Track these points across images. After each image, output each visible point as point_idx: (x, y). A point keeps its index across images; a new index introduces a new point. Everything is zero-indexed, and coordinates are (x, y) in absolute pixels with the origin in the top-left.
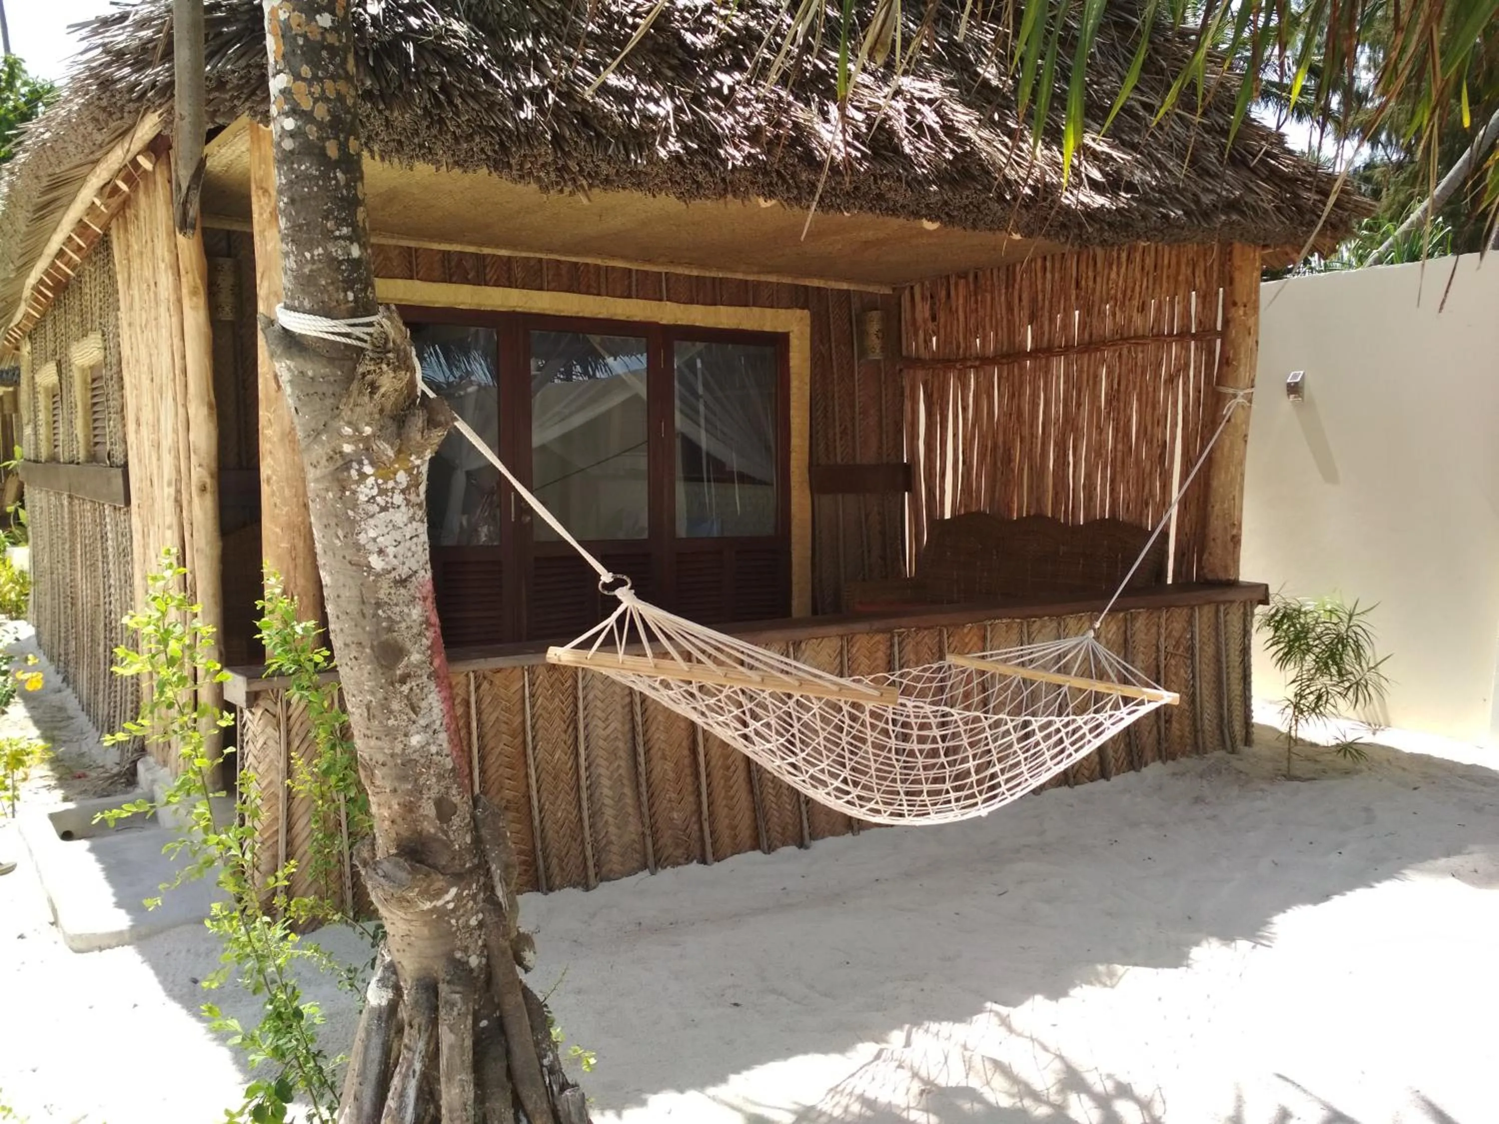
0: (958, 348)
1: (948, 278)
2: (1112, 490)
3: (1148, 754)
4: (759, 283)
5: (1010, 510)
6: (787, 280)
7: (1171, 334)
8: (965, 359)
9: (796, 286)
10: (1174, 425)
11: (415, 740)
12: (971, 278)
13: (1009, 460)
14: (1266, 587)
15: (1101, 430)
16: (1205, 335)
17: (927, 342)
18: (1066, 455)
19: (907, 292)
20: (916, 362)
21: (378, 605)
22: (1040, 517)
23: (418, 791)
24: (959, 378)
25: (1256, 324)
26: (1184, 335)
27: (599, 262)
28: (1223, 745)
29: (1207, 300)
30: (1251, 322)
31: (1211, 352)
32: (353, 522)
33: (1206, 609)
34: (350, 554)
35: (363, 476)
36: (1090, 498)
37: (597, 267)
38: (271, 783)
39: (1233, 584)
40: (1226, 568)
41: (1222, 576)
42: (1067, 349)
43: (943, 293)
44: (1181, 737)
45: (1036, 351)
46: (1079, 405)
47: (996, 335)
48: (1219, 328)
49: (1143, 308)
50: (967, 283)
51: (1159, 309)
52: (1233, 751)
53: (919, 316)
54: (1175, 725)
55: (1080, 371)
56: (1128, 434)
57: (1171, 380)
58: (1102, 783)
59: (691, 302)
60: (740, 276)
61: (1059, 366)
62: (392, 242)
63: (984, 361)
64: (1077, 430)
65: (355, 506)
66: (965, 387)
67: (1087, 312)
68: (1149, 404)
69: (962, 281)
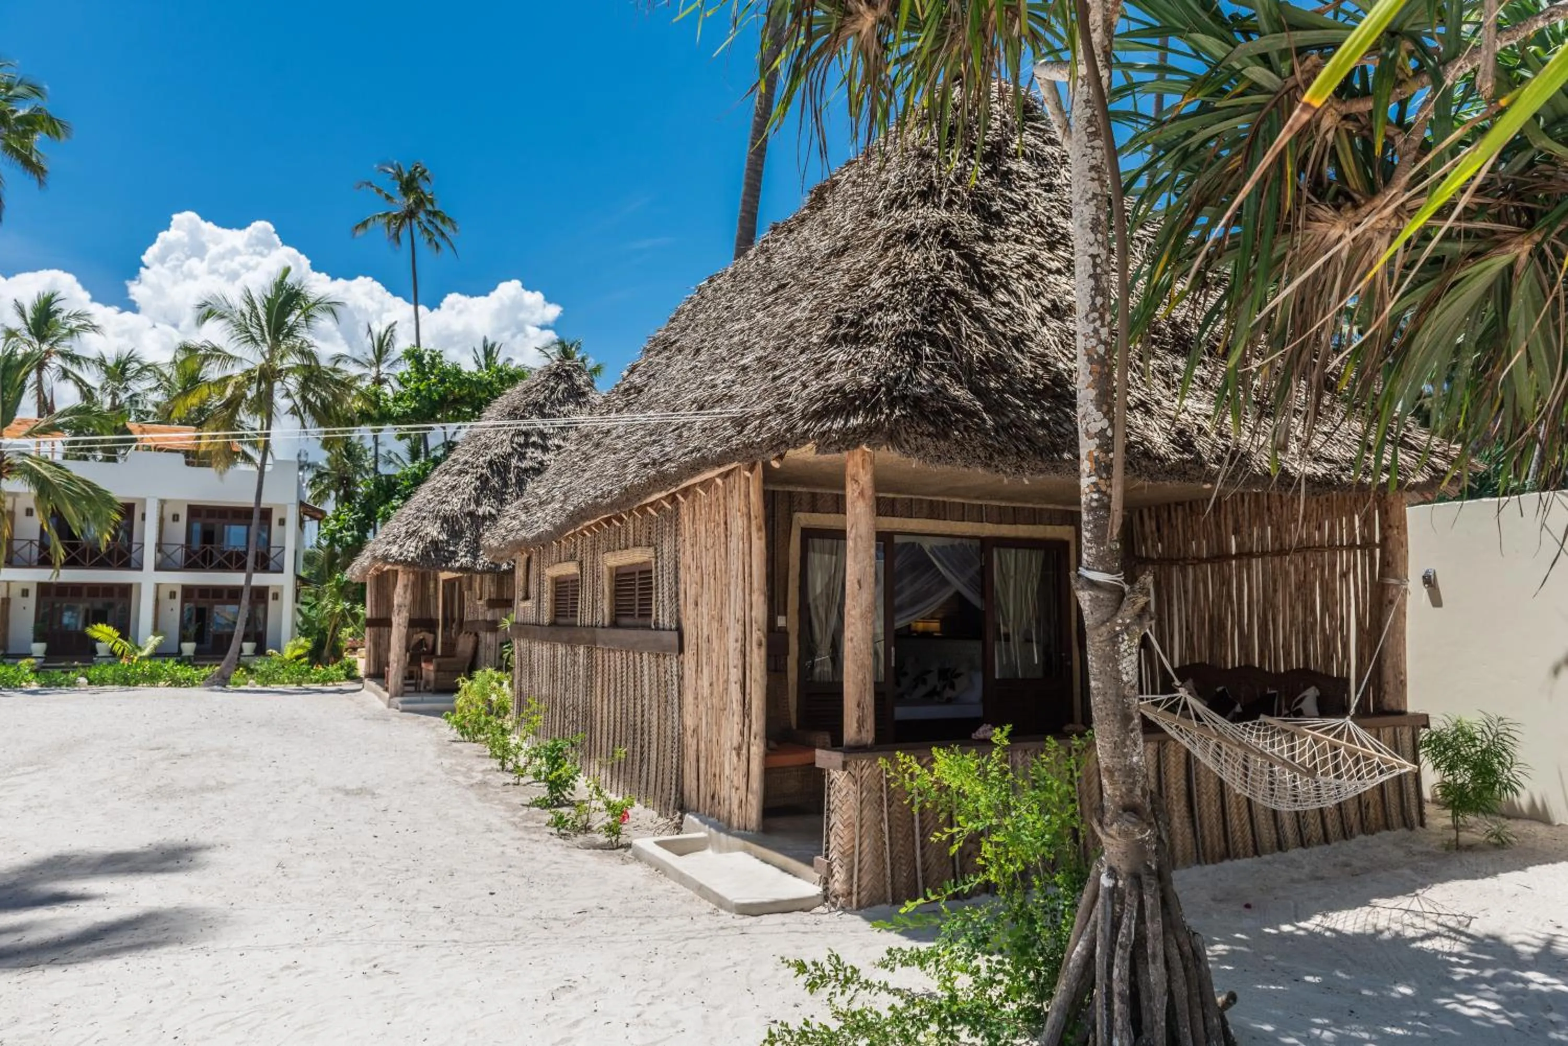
0: (1179, 550)
1: (1169, 506)
2: (1305, 649)
3: (1355, 830)
4: (1041, 509)
5: (1226, 662)
6: (1060, 507)
7: (1341, 545)
8: (1185, 559)
9: (1067, 511)
10: (1349, 605)
11: (1135, 759)
12: (1187, 505)
13: (1223, 627)
14: (1427, 716)
15: (1293, 608)
16: (1367, 544)
17: (1154, 546)
18: (1267, 625)
19: (1137, 514)
20: (1148, 561)
21: (1124, 697)
22: (1249, 667)
23: (1134, 783)
24: (1181, 571)
25: (1406, 539)
26: (1352, 546)
27: (946, 499)
28: (1405, 825)
29: (1367, 522)
30: (1403, 539)
31: (1372, 558)
32: (1117, 660)
33: (1387, 730)
34: (1114, 674)
35: (1124, 640)
36: (1288, 654)
37: (944, 502)
38: (850, 817)
39: (1403, 713)
40: (1398, 704)
41: (1396, 708)
42: (1263, 554)
43: (1166, 515)
44: (1377, 819)
45: (1239, 556)
46: (1275, 591)
47: (1208, 543)
48: (1377, 540)
49: (1320, 527)
50: (1184, 510)
51: (1332, 528)
52: (1412, 828)
53: (1147, 529)
54: (1371, 810)
55: (1274, 568)
56: (1313, 611)
57: (1344, 575)
58: (1326, 847)
59: (1000, 523)
60: (1030, 505)
61: (1257, 565)
62: (829, 491)
63: (1199, 561)
64: (1274, 607)
65: (1118, 652)
66: (1185, 577)
67: (1277, 529)
68: (1328, 591)
69: (1180, 508)
